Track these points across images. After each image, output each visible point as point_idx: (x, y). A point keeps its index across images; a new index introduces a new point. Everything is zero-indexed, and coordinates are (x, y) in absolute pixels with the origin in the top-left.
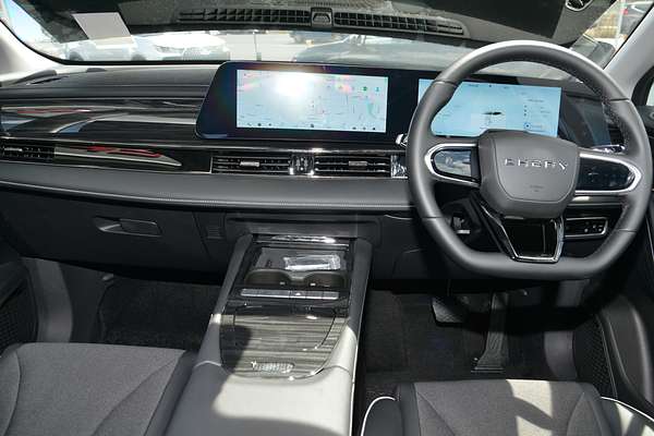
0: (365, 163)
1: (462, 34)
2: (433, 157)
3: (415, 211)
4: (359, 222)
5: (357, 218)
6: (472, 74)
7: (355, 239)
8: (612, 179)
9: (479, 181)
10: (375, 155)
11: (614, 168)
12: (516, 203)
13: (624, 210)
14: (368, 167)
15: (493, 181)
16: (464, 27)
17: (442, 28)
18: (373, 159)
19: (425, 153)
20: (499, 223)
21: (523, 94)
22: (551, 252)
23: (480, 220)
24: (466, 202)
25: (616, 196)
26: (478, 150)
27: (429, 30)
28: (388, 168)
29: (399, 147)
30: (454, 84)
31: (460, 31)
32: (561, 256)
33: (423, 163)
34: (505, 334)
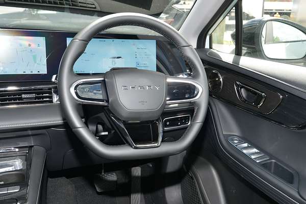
0: (34, 95)
1: (95, 8)
2: (75, 88)
3: (67, 124)
4: (33, 135)
5: (30, 132)
6: (99, 34)
7: (32, 146)
8: (187, 93)
9: (108, 101)
10: (42, 89)
11: (187, 86)
12: (131, 113)
13: (196, 110)
14: (36, 98)
15: (116, 100)
16: (96, 4)
17: (81, 4)
18: (39, 92)
19: (71, 86)
20: (122, 126)
21: (134, 44)
22: (156, 140)
23: (112, 125)
24: (102, 115)
25: (190, 103)
26: (105, 81)
27: (73, 5)
28: (51, 97)
29: (54, 83)
30: (86, 41)
31: (94, 6)
32: (162, 141)
33: (69, 93)
34: (141, 193)
